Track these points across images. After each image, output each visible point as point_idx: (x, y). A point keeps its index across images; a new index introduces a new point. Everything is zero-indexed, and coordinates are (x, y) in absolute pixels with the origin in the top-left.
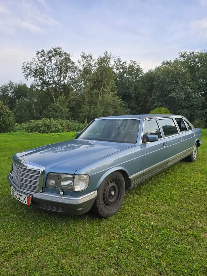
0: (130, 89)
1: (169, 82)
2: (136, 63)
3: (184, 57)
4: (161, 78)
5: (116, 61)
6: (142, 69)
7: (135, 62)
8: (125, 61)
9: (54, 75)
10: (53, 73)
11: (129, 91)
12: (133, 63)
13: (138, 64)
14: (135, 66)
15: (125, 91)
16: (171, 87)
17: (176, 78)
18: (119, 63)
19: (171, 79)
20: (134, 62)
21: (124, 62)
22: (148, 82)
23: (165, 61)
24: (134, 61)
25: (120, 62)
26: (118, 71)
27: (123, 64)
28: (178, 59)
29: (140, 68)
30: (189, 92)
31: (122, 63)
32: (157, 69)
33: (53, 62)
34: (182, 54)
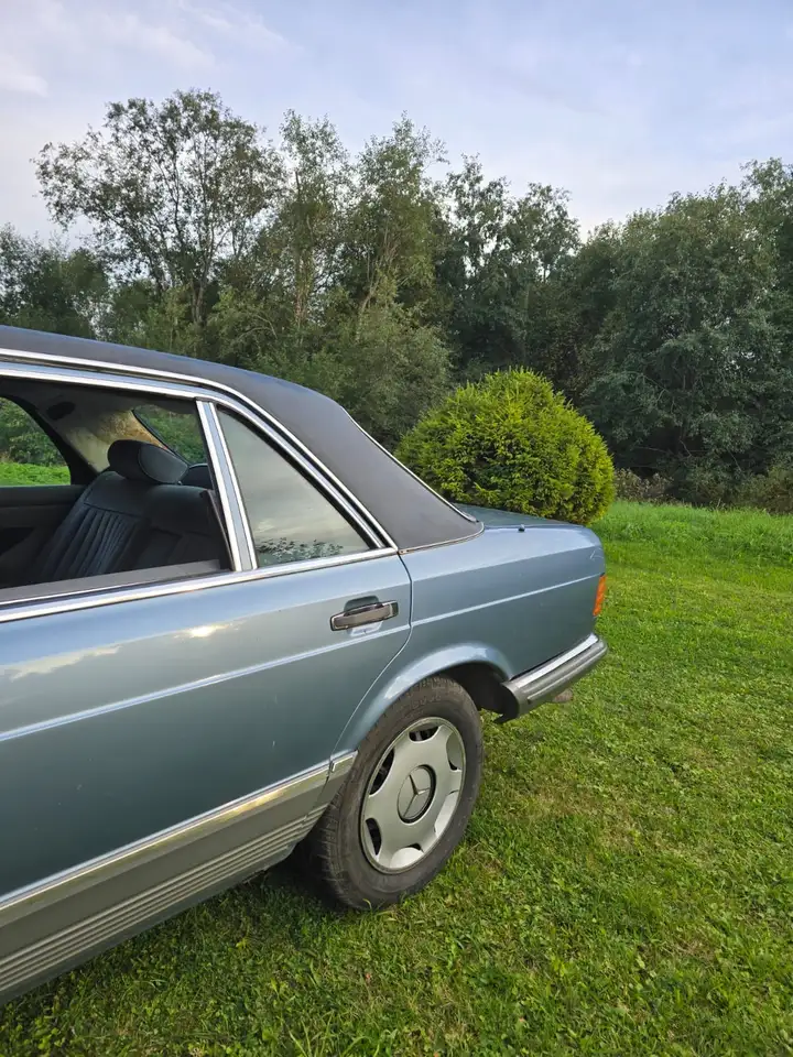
0: (508, 304)
1: (676, 282)
2: (552, 193)
3: (768, 185)
4: (637, 262)
5: (459, 177)
6: (578, 223)
7: (549, 189)
8: (495, 179)
9: (182, 214)
10: (179, 207)
11: (503, 313)
12: (542, 193)
13: (559, 202)
14: (549, 207)
15: (484, 314)
16: (681, 308)
17: (710, 265)
18: (472, 185)
19: (687, 267)
20: (546, 193)
21: (493, 185)
22: (586, 282)
23: (684, 197)
24: (544, 186)
25: (478, 180)
26: (464, 223)
27: (489, 190)
28: (739, 190)
29: (570, 217)
30: (762, 333)
31: (483, 186)
32: (638, 224)
33: (185, 158)
34: (755, 171)
